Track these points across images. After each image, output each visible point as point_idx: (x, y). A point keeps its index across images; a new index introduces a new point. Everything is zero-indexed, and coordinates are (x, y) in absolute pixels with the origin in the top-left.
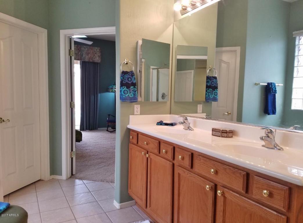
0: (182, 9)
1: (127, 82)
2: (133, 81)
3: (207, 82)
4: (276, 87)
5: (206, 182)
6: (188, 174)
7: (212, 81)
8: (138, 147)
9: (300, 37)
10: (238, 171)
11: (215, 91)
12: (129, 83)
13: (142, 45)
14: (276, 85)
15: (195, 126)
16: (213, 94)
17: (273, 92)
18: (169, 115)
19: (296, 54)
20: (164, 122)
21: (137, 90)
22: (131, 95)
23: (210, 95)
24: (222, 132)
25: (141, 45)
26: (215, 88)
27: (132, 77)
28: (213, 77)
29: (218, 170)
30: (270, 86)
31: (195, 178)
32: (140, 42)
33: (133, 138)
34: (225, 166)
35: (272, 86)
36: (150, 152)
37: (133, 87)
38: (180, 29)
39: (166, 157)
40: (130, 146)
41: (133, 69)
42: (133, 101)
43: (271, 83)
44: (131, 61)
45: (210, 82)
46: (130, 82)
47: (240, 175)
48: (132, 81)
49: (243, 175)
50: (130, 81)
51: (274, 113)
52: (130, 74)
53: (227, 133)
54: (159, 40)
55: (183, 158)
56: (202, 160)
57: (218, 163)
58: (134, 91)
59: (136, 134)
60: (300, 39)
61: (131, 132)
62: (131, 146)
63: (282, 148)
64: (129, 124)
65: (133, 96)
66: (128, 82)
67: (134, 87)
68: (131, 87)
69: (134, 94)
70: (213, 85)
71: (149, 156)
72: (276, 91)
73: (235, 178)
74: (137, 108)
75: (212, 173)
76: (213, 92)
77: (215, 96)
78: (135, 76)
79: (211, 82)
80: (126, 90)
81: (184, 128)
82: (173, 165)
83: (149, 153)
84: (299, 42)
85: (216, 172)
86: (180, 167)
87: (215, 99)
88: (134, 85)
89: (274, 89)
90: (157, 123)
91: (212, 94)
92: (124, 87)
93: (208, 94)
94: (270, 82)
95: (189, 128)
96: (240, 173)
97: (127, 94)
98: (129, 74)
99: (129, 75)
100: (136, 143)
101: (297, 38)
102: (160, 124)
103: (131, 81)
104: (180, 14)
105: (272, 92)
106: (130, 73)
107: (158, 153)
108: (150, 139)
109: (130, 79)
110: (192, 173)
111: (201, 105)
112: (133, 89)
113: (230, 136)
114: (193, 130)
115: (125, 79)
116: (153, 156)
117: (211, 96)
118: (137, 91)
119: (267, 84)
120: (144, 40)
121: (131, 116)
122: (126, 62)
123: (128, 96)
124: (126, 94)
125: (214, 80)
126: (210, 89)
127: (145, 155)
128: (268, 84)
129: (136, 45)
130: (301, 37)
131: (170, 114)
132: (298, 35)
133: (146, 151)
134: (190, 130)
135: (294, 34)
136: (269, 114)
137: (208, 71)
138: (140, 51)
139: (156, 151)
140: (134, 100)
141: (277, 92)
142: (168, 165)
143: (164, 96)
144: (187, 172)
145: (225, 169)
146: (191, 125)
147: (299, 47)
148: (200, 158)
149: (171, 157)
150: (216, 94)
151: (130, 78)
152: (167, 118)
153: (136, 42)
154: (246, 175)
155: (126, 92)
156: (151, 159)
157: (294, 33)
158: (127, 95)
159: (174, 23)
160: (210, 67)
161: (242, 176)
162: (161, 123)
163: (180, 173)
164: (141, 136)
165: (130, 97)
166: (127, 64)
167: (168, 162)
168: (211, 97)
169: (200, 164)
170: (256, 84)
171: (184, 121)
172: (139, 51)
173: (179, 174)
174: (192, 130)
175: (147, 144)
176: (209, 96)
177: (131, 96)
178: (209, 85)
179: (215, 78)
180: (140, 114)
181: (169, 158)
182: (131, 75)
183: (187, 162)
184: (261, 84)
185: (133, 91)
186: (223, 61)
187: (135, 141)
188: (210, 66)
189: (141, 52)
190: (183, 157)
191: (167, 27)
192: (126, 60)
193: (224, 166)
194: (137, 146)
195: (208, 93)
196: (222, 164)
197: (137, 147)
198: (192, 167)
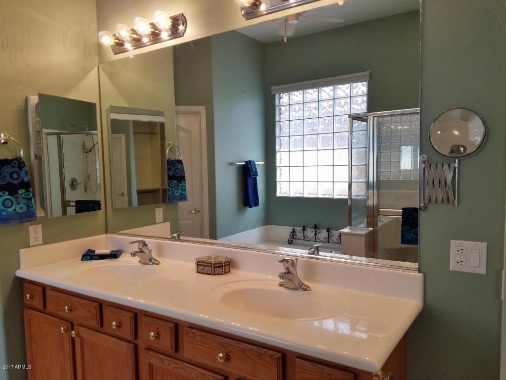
0: (115, 44)
1: (9, 182)
2: (23, 178)
3: (169, 169)
4: (257, 167)
5: (207, 375)
6: (169, 365)
7: (176, 167)
8: (48, 316)
9: (280, 94)
10: (267, 352)
11: (182, 184)
12: (15, 184)
13: (37, 104)
14: (256, 163)
15: (160, 254)
16: (180, 189)
17: (253, 173)
18: (104, 236)
19: (277, 119)
20: (98, 252)
21: (34, 196)
22: (21, 208)
23: (176, 191)
24: (215, 267)
25: (35, 104)
26: (182, 178)
27: (21, 170)
28: (176, 160)
29: (230, 354)
30: (250, 166)
31: (185, 370)
32: (34, 100)
33: (32, 298)
34: (243, 344)
35: (251, 166)
36: (80, 326)
37: (24, 191)
38: (110, 76)
39: (119, 334)
40: (25, 315)
41: (22, 154)
42: (28, 219)
43: (250, 161)
44: (15, 138)
45: (173, 169)
46: (16, 182)
47: (272, 359)
48: (20, 179)
49: (277, 358)
50: (16, 179)
51: (256, 204)
52: (15, 164)
53: (222, 267)
54: (73, 96)
55: (158, 336)
56: (198, 338)
57: (228, 340)
58: (27, 198)
59: (40, 288)
60: (280, 98)
61: (26, 285)
62: (28, 313)
63: (308, 287)
64: (19, 268)
65: (25, 209)
66: (11, 181)
67: (27, 191)
68: (19, 192)
69: (28, 206)
70: (179, 175)
71: (77, 335)
72: (256, 172)
73: (264, 365)
74: (35, 232)
75: (219, 360)
76: (178, 185)
77: (183, 192)
78: (27, 168)
79: (175, 170)
80: (9, 199)
81: (140, 262)
82: (136, 348)
83: (76, 327)
84: (280, 102)
85: (227, 358)
86: (151, 353)
87: (183, 198)
88: (27, 186)
89: (254, 170)
90: (83, 256)
91: (178, 189)
92: (3, 193)
93: (171, 189)
94: (248, 160)
95: (151, 261)
96: (271, 356)
97: (12, 206)
98: (13, 164)
99: (13, 167)
100: (41, 307)
101: (277, 96)
102: (89, 257)
103: (18, 179)
104: (111, 53)
105: (251, 174)
106: (15, 161)
107: (98, 327)
108: (77, 299)
109: (15, 176)
110: (178, 362)
111: (162, 208)
112: (23, 196)
113: (227, 271)
114: (159, 263)
115: (5, 176)
116: (85, 334)
117: (177, 193)
118: (33, 198)
119: (244, 163)
120: (41, 96)
121: (22, 251)
122: (4, 139)
123: (15, 210)
124: (10, 207)
125: (179, 166)
126: (173, 181)
127: (67, 331)
128: (246, 162)
129: (23, 104)
130: (282, 94)
131: (106, 233)
132: (277, 93)
133: (69, 324)
134: (153, 263)
135: (273, 90)
136: (250, 207)
137: (168, 150)
138: (34, 116)
139: (95, 323)
140: (28, 217)
141: (258, 174)
142: (126, 349)
143: (75, 184)
144: (167, 360)
145: (243, 351)
146: (154, 255)
147: (280, 109)
148: (193, 333)
149: (129, 334)
150: (183, 188)
151: (17, 172)
152: (102, 243)
153: (24, 98)
154: (280, 357)
155: (8, 203)
156: (82, 340)
157: (272, 88)
158: (11, 210)
159: (100, 65)
160: (169, 145)
161: (276, 360)
162: (90, 255)
163: (152, 362)
164: (54, 293)
165: (19, 213)
166: (5, 143)
167: (125, 343)
168: (177, 195)
169: (195, 344)
170: (231, 164)
171: (141, 249)
172: (32, 118)
173: (151, 365)
174: (156, 264)
175: (71, 310)
176: (173, 193)
177: (20, 211)
178: (171, 174)
179: (180, 162)
180: (42, 243)
181: (126, 337)
182: (16, 166)
183: (167, 342)
184: (238, 164)
185: (24, 198)
186: (181, 127)
187: (38, 304)
188: (170, 143)
189: (36, 117)
190: (158, 333)
191: (86, 72)
192: (5, 136)
193: (241, 344)
194: (44, 313)
195: (172, 187)
196: (237, 342)
197: (45, 315)
198: (177, 349)
